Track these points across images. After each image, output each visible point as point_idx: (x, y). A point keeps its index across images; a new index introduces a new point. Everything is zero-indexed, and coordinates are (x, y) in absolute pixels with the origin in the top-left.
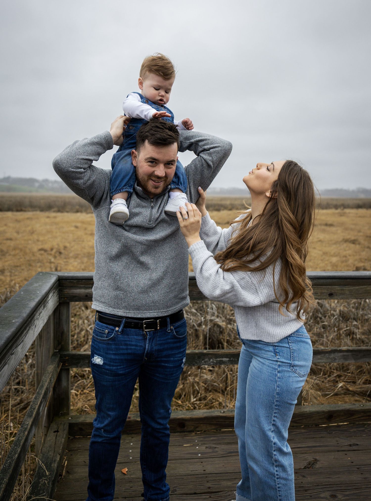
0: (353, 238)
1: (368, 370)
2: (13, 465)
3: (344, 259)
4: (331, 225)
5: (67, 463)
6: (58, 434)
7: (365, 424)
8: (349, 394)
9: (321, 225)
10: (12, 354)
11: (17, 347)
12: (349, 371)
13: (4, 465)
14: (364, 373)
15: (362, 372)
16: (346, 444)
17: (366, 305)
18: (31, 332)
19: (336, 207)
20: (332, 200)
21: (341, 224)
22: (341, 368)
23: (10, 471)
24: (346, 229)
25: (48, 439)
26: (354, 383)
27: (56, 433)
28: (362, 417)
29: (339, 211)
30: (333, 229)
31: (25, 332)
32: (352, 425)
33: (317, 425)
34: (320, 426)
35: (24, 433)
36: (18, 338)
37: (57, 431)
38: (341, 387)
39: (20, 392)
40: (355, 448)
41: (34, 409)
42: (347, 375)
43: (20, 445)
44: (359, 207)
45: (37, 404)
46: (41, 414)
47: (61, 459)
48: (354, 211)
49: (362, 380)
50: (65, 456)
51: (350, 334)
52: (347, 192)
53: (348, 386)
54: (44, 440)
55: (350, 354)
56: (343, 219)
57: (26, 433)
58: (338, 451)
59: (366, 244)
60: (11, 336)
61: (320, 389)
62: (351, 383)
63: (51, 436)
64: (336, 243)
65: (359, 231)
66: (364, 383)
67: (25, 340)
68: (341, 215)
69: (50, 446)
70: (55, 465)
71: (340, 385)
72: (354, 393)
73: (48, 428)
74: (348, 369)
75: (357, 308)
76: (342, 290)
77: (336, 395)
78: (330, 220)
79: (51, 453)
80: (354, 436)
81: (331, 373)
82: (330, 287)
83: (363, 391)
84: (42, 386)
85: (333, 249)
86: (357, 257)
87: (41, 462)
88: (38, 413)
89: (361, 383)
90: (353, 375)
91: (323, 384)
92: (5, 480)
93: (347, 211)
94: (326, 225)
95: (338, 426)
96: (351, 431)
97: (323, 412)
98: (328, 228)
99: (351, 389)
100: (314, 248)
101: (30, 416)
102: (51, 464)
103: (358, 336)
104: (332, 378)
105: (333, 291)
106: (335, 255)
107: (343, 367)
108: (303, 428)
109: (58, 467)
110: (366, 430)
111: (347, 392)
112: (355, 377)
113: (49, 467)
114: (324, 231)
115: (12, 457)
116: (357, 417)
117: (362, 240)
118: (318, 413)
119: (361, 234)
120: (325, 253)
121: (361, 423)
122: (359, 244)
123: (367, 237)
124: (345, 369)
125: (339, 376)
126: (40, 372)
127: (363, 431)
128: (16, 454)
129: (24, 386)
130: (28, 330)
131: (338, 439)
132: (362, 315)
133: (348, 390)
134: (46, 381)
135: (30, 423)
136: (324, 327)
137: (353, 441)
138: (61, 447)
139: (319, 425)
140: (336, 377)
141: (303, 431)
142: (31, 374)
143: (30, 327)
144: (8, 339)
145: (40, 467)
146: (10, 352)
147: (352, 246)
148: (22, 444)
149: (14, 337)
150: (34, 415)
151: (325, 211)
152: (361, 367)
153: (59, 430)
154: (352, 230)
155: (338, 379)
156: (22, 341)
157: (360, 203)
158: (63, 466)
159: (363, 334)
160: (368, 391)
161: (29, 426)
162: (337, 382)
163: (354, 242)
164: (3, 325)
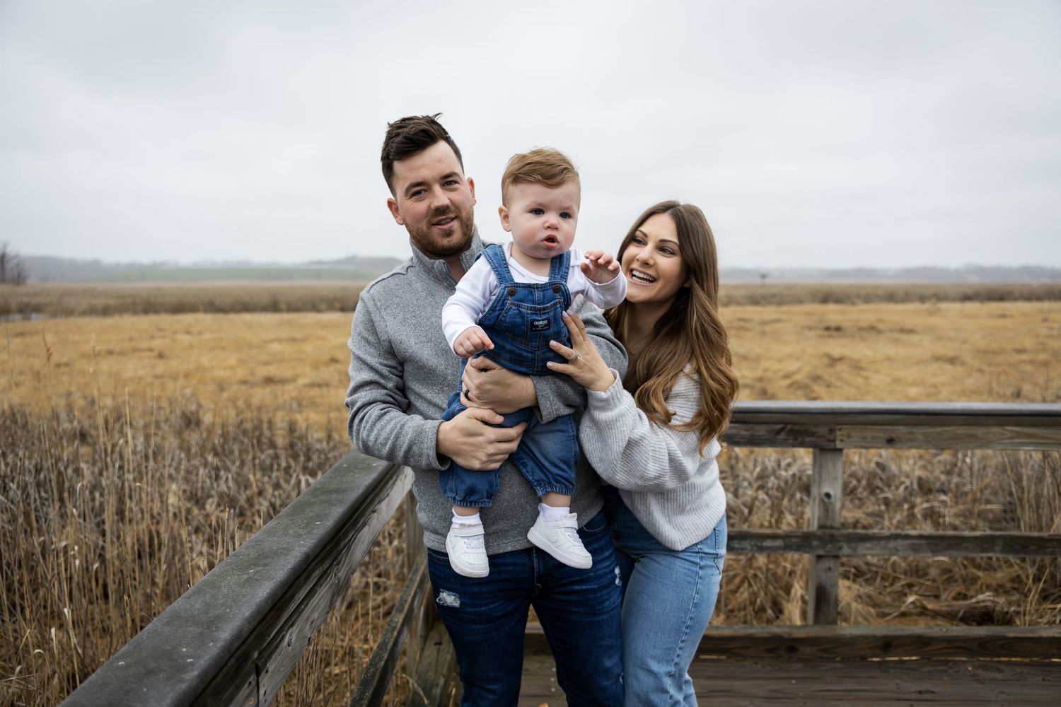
0: (951, 354)
1: (962, 576)
2: (378, 675)
3: (932, 390)
4: (911, 331)
5: (456, 691)
6: (442, 647)
7: (950, 661)
8: (926, 615)
9: (891, 330)
10: (374, 511)
11: (379, 502)
12: (927, 578)
13: (366, 674)
14: (956, 581)
15: (951, 580)
16: (913, 690)
17: (965, 468)
18: (399, 483)
19: (922, 299)
20: (916, 286)
21: (930, 330)
22: (914, 571)
23: (375, 682)
24: (939, 338)
25: (427, 653)
26: (937, 597)
27: (438, 646)
28: (945, 648)
29: (927, 306)
30: (914, 338)
31: (391, 482)
32: (925, 661)
33: (863, 658)
34: (870, 659)
35: (392, 634)
36: (382, 489)
37: (440, 643)
38: (913, 603)
39: (382, 589)
40: (928, 696)
41: (406, 601)
42: (923, 584)
43: (386, 650)
44: (966, 298)
45: (410, 595)
46: (416, 611)
47: (446, 684)
48: (957, 306)
49: (950, 593)
50: (452, 680)
51: (931, 515)
52: (944, 272)
53: (925, 603)
54: (421, 657)
55: (923, 542)
56: (935, 320)
57: (395, 633)
58: (898, 700)
59: (976, 364)
60: (371, 484)
61: (874, 606)
62: (932, 598)
63: (431, 650)
64: (919, 362)
65: (964, 342)
66: (955, 598)
67: (392, 494)
68: (931, 313)
69: (430, 664)
70: (437, 691)
71: (911, 599)
72: (935, 614)
73: (425, 638)
74: (926, 574)
75: (949, 473)
76: (910, 433)
77: (903, 615)
78: (909, 322)
79: (431, 674)
80: (929, 679)
81: (896, 579)
82: (889, 427)
83: (952, 611)
84: (417, 570)
85: (912, 373)
86: (958, 388)
87: (416, 685)
88: (411, 609)
89: (950, 598)
90: (935, 585)
91: (881, 597)
92: (367, 694)
93: (944, 306)
94: (902, 330)
95: (902, 662)
96: (925, 669)
97: (875, 637)
98: (904, 337)
99: (930, 606)
100: (877, 372)
101: (401, 611)
102: (431, 689)
103: (947, 520)
104: (898, 586)
105: (894, 435)
106: (915, 383)
107: (917, 571)
108: (840, 662)
109: (442, 695)
110: (950, 671)
111: (923, 612)
112: (938, 588)
113: (428, 693)
114: (896, 342)
115: (376, 665)
116: (935, 648)
117: (968, 358)
118: (865, 638)
119: (967, 346)
120: (896, 381)
121: (942, 658)
122: (963, 364)
123: (978, 351)
124: (921, 573)
125: (910, 586)
126: (411, 552)
127: (946, 671)
128: (381, 660)
129: (389, 579)
130: (396, 480)
131: (898, 681)
132: (957, 486)
133: (925, 608)
134: (422, 564)
135: (401, 620)
136: (887, 502)
137: (926, 686)
138: (446, 667)
139: (866, 658)
140: (903, 586)
141: (839, 665)
142: (397, 561)
143: (398, 476)
144: (368, 488)
145: (416, 693)
146: (372, 507)
147: (949, 367)
148: (389, 648)
149: (376, 487)
150: (405, 610)
151: (900, 307)
152: (950, 571)
153: (443, 642)
154: (950, 339)
155: (907, 590)
156: (388, 495)
157: (969, 291)
158: (449, 696)
159: (957, 515)
160: (959, 612)
161: (399, 625)
162: (906, 595)
163: (952, 361)
164: (360, 469)
